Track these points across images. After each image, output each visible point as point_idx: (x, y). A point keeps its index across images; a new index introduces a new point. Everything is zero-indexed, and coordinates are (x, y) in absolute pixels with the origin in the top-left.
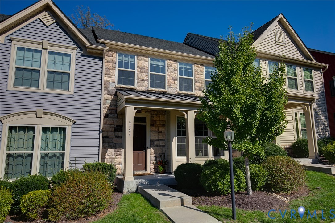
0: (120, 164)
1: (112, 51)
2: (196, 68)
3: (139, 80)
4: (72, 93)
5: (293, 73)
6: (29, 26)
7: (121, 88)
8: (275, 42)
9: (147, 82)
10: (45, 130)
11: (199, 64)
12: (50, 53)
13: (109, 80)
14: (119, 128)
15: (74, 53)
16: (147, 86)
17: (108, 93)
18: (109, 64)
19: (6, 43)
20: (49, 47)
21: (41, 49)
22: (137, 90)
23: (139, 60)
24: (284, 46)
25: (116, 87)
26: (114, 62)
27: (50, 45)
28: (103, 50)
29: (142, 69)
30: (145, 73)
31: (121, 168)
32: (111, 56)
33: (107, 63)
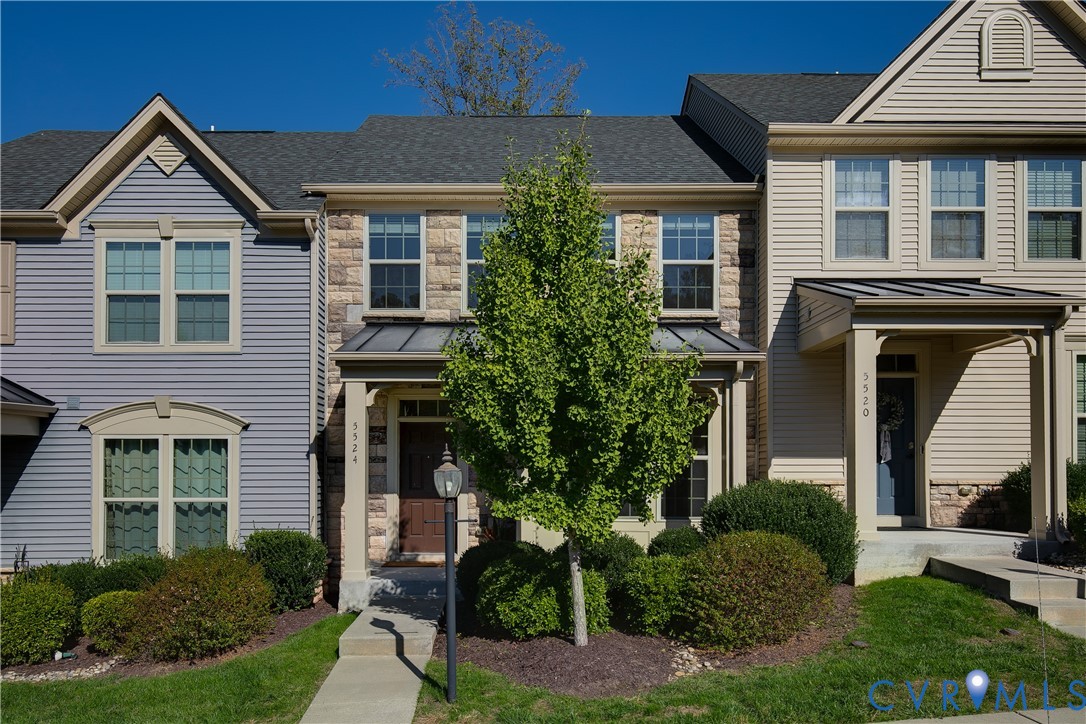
0: (381, 534)
1: (353, 212)
2: (627, 228)
3: (432, 289)
4: (238, 349)
5: (1067, 192)
6: (128, 182)
7: (379, 318)
8: (979, 74)
9: (457, 292)
10: (182, 445)
11: (639, 212)
12: (180, 246)
13: (343, 298)
14: (377, 434)
15: (238, 238)
16: (456, 304)
17: (343, 336)
18: (345, 253)
19: (85, 238)
20: (176, 232)
21: (159, 240)
22: (426, 320)
23: (433, 227)
24: (1028, 81)
25: (364, 318)
26: (358, 245)
27: (179, 225)
28: (303, 220)
29: (442, 252)
30: (450, 264)
31: (383, 545)
32: (349, 228)
33: (338, 250)
